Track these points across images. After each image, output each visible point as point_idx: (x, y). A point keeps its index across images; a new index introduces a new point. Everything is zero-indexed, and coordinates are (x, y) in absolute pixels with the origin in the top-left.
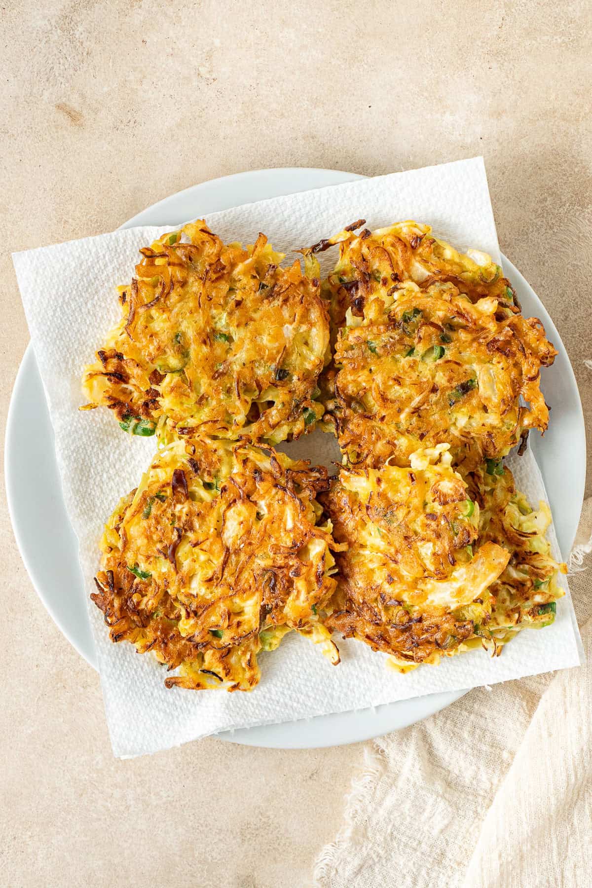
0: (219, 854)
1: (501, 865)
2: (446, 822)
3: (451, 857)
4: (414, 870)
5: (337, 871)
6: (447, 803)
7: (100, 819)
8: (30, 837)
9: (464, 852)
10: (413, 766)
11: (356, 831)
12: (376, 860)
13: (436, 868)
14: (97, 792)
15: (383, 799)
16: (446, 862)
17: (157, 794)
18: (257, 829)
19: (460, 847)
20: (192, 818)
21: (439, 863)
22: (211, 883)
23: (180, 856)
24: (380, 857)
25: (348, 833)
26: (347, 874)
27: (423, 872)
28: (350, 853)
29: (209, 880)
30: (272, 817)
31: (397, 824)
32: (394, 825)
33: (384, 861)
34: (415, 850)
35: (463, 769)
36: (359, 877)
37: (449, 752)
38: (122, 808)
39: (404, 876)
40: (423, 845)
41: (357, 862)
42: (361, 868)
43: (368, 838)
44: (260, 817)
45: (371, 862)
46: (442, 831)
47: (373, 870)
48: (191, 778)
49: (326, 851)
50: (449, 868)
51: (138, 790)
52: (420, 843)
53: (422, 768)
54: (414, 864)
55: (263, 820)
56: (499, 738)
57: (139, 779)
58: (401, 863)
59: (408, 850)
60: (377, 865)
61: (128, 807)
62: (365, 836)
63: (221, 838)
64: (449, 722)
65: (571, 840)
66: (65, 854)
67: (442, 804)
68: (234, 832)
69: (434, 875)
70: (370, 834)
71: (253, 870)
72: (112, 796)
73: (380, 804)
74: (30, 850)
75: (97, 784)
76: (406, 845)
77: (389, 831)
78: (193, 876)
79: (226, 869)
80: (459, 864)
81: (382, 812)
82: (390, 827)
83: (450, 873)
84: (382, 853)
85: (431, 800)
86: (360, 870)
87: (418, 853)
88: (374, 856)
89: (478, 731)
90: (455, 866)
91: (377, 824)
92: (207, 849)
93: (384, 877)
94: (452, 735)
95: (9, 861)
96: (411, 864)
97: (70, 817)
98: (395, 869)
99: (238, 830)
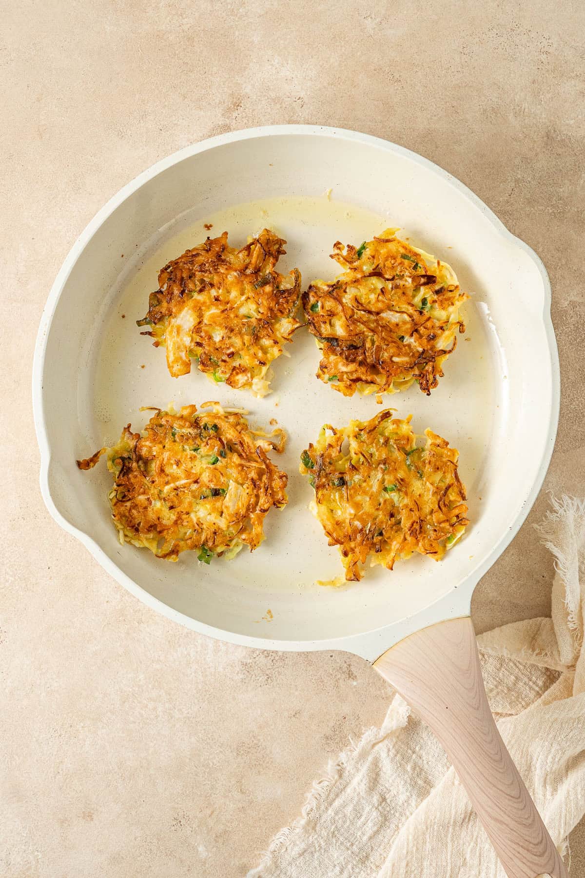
0: (219, 762)
1: (407, 872)
2: (375, 829)
3: (372, 860)
4: (343, 863)
5: (287, 849)
6: (379, 813)
7: (135, 722)
8: (82, 727)
9: (383, 858)
10: (362, 781)
11: (308, 823)
12: (317, 849)
13: (360, 866)
14: (135, 701)
15: (334, 800)
16: (368, 863)
17: (180, 710)
18: (250, 748)
19: (381, 855)
20: (203, 732)
21: (363, 863)
22: (209, 782)
23: (189, 759)
24: (321, 847)
25: (303, 822)
26: (293, 853)
27: (350, 867)
28: (300, 837)
29: (209, 781)
30: (262, 740)
31: (339, 826)
32: (336, 827)
33: (323, 851)
34: (348, 849)
35: (400, 792)
36: (302, 857)
37: (393, 777)
38: (152, 716)
39: (335, 866)
40: (354, 847)
41: (303, 846)
42: (305, 851)
43: (315, 831)
44: (253, 739)
45: (313, 849)
46: (370, 838)
47: (313, 856)
48: (206, 702)
49: (283, 832)
50: (369, 869)
51: (167, 705)
52: (352, 845)
53: (368, 785)
54: (344, 858)
55: (255, 742)
56: (430, 777)
57: (168, 697)
58: (335, 856)
59: (342, 847)
60: (317, 853)
61: (157, 717)
62: (314, 828)
63: (221, 750)
64: (399, 755)
65: (462, 870)
66: (106, 744)
67: (375, 814)
68: (232, 748)
69: (357, 870)
70: (318, 829)
71: (242, 778)
72: (146, 706)
73: (331, 805)
74: (81, 737)
75: (137, 696)
76: (342, 843)
77: (332, 830)
78: (196, 775)
79: (222, 774)
80: (377, 867)
81: (331, 812)
82: (333, 827)
83: (369, 872)
84: (323, 844)
85: (367, 809)
86: (303, 853)
87: (349, 851)
88: (317, 846)
89: (417, 768)
90: (374, 867)
91: (325, 822)
92: (211, 757)
93: (320, 863)
94: (399, 765)
95: (64, 743)
96: (342, 858)
97: (114, 717)
98: (330, 859)
99: (235, 747)
